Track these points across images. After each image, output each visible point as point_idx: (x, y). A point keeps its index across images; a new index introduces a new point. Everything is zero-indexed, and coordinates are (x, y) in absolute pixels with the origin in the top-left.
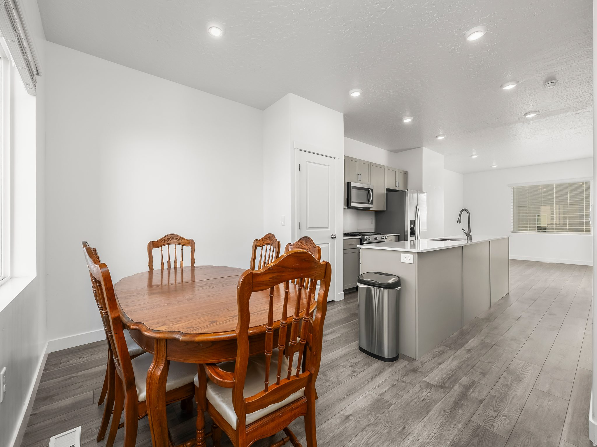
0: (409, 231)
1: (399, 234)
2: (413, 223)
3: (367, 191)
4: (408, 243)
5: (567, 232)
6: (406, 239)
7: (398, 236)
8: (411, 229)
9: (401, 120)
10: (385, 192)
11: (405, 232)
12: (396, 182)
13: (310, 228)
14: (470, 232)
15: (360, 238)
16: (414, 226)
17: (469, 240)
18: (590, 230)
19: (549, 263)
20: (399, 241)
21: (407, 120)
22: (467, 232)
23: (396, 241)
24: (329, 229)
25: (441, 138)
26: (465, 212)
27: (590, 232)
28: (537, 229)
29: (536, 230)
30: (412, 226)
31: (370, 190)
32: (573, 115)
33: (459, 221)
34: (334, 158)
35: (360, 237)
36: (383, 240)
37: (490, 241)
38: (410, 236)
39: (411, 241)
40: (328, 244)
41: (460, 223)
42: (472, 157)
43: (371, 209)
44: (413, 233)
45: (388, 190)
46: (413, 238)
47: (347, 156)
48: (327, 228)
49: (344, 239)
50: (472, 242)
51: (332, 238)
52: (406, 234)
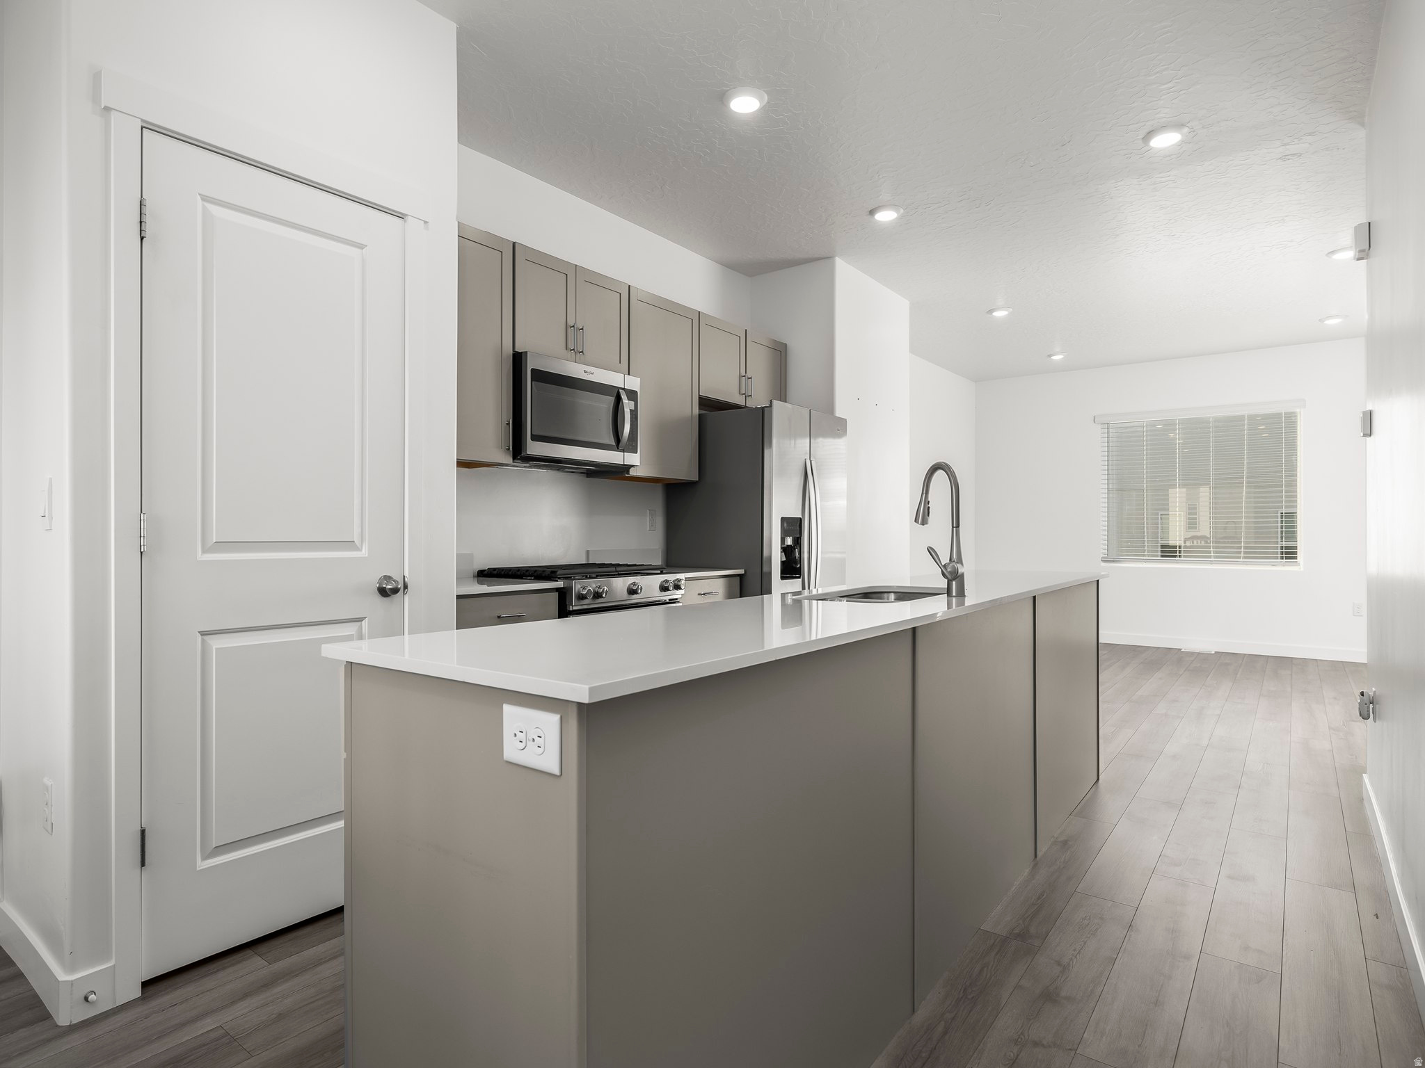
0: (777, 557)
1: (741, 571)
2: (793, 527)
3: (612, 399)
4: (773, 603)
5: (1241, 560)
6: (765, 589)
7: (739, 578)
8: (786, 550)
9: (722, 98)
10: (696, 411)
11: (762, 562)
12: (740, 376)
13: (222, 545)
14: (960, 561)
15: (557, 590)
16: (798, 541)
17: (954, 594)
18: (1296, 553)
19: (1199, 654)
20: (742, 594)
21: (745, 104)
22: (945, 559)
23: (730, 595)
24: (364, 552)
25: (886, 216)
26: (940, 473)
27: (1296, 558)
28: (1160, 549)
29: (1157, 551)
30: (789, 541)
31: (624, 397)
32: (1284, 158)
33: (923, 515)
34: (401, 216)
35: (560, 584)
36: (666, 596)
37: (1034, 597)
38: (783, 578)
39: (783, 595)
40: (360, 620)
41: (924, 522)
42: (995, 314)
43: (632, 472)
44: (792, 568)
45: (708, 404)
46: (794, 585)
47: (514, 244)
48: (350, 545)
49: (458, 597)
50: (967, 604)
51: (383, 592)
52: (765, 569)
